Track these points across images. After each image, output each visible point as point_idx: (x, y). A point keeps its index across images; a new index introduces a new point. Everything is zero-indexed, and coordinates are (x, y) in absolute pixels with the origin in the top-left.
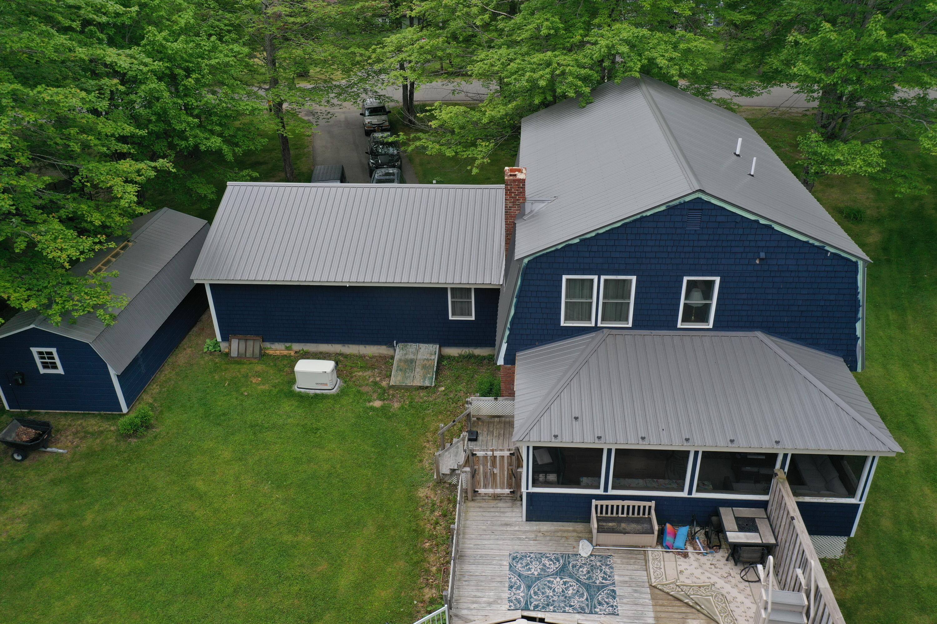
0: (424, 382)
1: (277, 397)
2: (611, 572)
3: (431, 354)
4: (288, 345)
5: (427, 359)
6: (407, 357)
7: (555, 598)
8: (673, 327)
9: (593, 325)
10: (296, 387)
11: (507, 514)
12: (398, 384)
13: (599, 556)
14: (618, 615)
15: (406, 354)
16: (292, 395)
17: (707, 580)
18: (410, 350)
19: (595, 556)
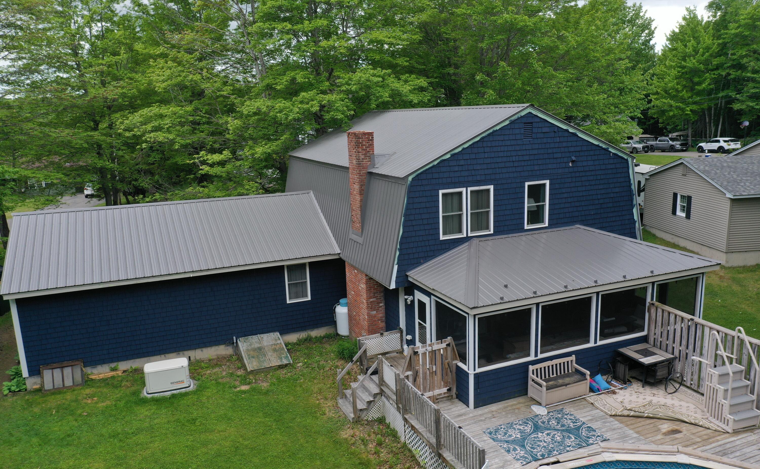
0: (281, 361)
1: (127, 408)
2: (575, 417)
3: (276, 340)
4: (113, 365)
5: (274, 344)
6: (253, 346)
7: (551, 446)
8: (522, 230)
9: (465, 235)
10: (145, 394)
11: (453, 410)
12: (256, 368)
13: (555, 411)
14: (608, 440)
15: (251, 345)
16: (144, 401)
17: (644, 401)
18: (253, 341)
19: (552, 412)
